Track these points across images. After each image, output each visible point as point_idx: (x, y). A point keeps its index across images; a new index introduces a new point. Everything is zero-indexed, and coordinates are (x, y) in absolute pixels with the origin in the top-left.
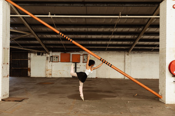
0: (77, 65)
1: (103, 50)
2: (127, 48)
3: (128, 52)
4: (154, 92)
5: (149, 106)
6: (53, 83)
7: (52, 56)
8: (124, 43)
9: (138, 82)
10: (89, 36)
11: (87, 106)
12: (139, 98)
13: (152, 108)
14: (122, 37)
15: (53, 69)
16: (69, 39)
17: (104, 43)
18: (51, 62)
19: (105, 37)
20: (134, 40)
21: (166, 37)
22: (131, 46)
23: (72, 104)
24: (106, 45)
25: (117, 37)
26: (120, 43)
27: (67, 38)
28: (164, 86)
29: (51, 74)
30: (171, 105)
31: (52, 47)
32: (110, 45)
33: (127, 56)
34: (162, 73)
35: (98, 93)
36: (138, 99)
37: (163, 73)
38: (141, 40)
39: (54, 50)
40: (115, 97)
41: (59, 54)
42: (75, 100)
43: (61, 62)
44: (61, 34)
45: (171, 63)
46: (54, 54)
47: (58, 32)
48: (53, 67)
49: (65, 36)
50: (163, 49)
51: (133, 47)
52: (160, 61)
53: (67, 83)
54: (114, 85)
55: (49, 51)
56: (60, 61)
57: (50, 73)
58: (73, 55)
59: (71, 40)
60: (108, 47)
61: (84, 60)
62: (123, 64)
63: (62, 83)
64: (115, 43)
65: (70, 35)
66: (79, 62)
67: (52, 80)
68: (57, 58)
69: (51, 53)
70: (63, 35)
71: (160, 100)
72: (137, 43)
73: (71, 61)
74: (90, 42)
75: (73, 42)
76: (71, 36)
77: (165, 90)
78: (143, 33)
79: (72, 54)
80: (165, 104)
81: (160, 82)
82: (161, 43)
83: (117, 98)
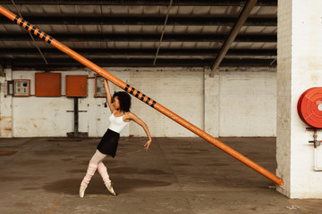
0: (79, 105)
1: (147, 63)
2: (207, 57)
3: (212, 68)
4: (262, 170)
5: (249, 206)
6: (14, 153)
7: (12, 82)
8: (200, 44)
9: (223, 146)
10: (108, 28)
11: (89, 209)
12: (227, 186)
13: (254, 209)
14: (193, 28)
15: (16, 116)
16: (42, 35)
17: (148, 44)
18: (10, 98)
19: (149, 28)
20: (223, 37)
21: (291, 29)
22: (217, 51)
23: (50, 205)
24: (152, 51)
25: (180, 28)
26: (189, 44)
27: (36, 31)
28: (287, 154)
29: (10, 130)
30: (304, 200)
31: (11, 56)
32: (163, 51)
33: (209, 80)
34: (284, 123)
35: (127, 177)
36: (226, 189)
37: (286, 121)
38: (242, 37)
39: (17, 66)
40: (169, 184)
41: (29, 75)
42: (62, 196)
43: (37, 95)
44: (19, 21)
45: (303, 96)
46: (18, 75)
47: (13, 17)
48: (15, 109)
49: (31, 28)
50: (285, 59)
51: (223, 56)
52: (278, 91)
53: (51, 152)
54: (173, 153)
55: (5, 67)
56: (33, 92)
57: (9, 126)
58: (67, 76)
59: (47, 38)
60: (157, 57)
61: (98, 89)
62: (200, 99)
63: (37, 153)
64: (176, 44)
65: (45, 23)
66: (85, 96)
67: (11, 144)
68: (25, 85)
69: (8, 72)
70: (25, 24)
71: (279, 190)
72: (232, 44)
73: (63, 93)
74: (111, 44)
75: (54, 42)
76: (46, 27)
77: (289, 163)
78: (243, 19)
79: (64, 74)
80: (288, 198)
81: (279, 145)
82: (280, 45)
83: (172, 188)
